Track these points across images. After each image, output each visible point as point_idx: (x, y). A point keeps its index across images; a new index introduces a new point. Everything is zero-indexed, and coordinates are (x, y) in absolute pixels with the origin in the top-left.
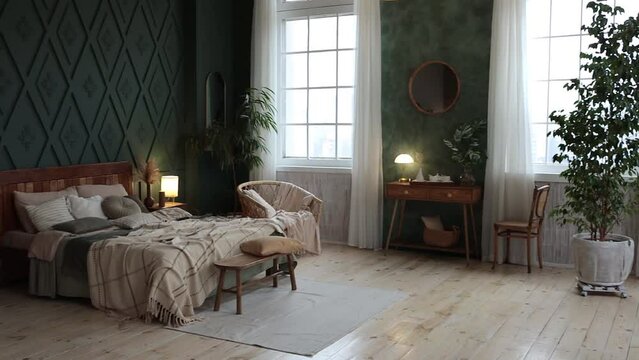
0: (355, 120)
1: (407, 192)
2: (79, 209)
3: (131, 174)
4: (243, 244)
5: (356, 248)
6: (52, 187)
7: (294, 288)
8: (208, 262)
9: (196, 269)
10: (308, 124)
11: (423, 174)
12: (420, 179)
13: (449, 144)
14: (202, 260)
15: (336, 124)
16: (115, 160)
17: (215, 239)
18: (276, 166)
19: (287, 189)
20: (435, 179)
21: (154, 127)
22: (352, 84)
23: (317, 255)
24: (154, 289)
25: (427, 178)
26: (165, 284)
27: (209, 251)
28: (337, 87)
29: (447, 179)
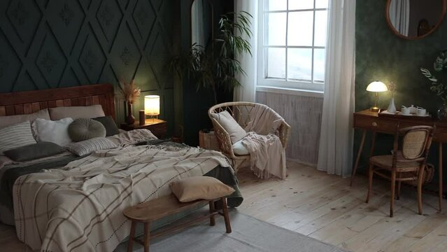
0: (328, 44)
1: (375, 124)
2: (43, 132)
3: (113, 95)
4: (173, 183)
5: (325, 172)
6: (26, 109)
7: (229, 231)
8: (123, 206)
9: (103, 216)
10: (287, 47)
11: (396, 105)
12: (392, 110)
13: (427, 73)
14: (115, 204)
15: (313, 47)
16: (97, 83)
17: (134, 181)
18: (256, 86)
19: (260, 111)
20: (407, 111)
21: (139, 50)
22: (326, 7)
23: (282, 179)
24: (46, 241)
25: (399, 109)
26: (58, 236)
27: (126, 194)
28: (314, 10)
29: (423, 113)
